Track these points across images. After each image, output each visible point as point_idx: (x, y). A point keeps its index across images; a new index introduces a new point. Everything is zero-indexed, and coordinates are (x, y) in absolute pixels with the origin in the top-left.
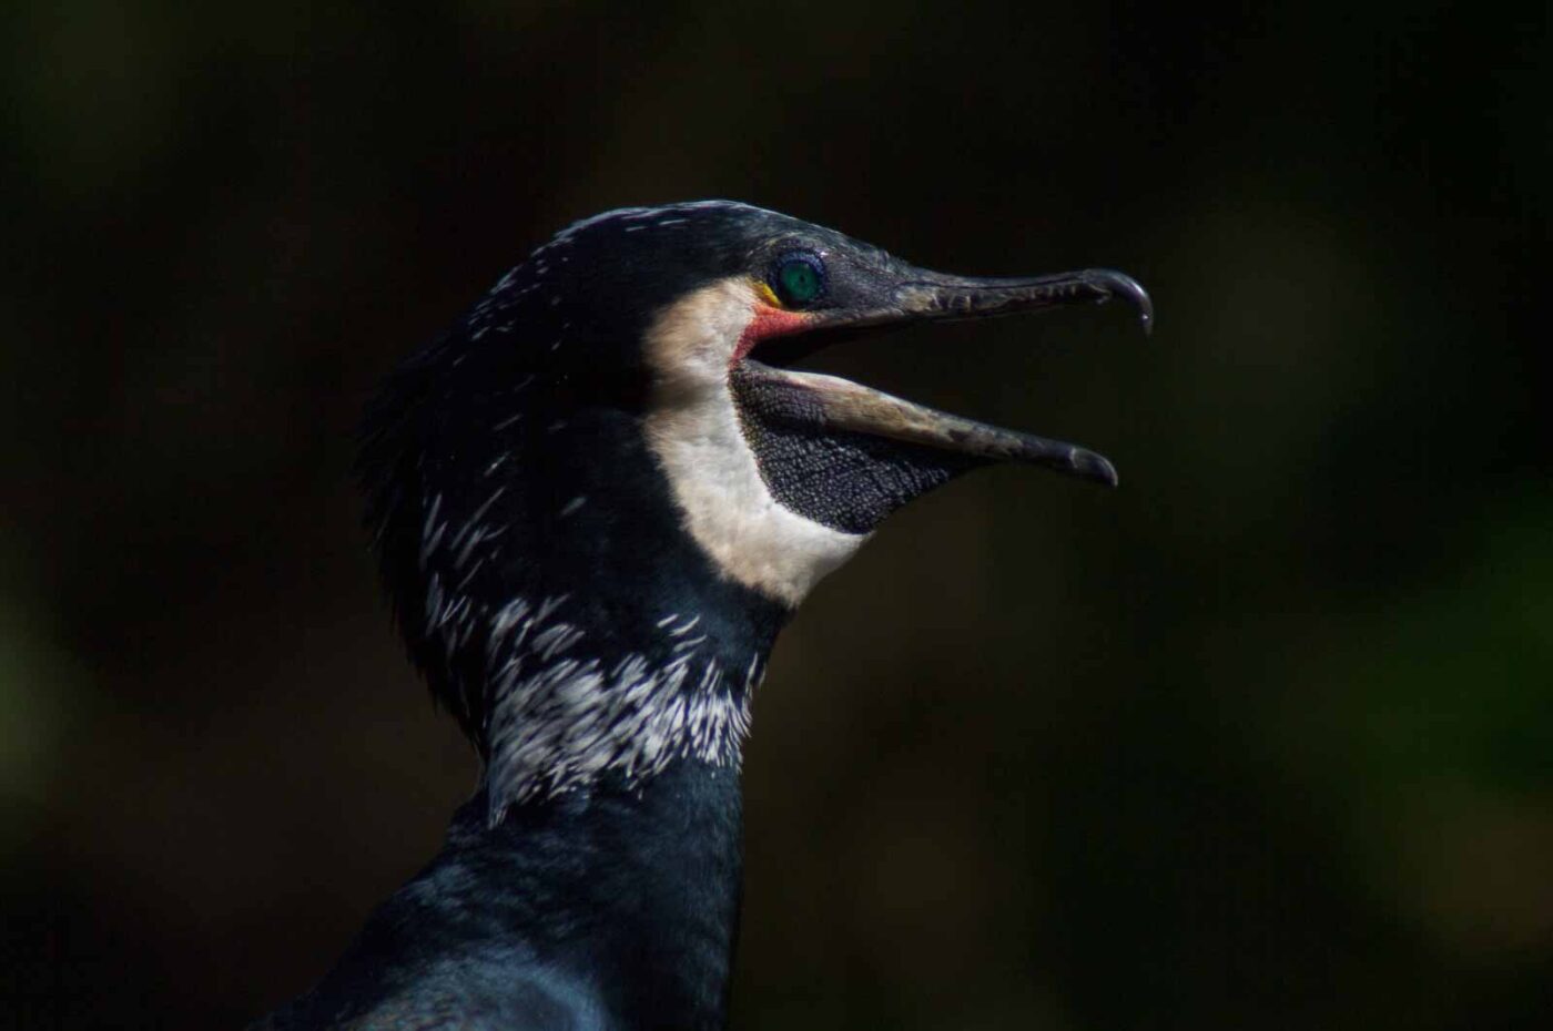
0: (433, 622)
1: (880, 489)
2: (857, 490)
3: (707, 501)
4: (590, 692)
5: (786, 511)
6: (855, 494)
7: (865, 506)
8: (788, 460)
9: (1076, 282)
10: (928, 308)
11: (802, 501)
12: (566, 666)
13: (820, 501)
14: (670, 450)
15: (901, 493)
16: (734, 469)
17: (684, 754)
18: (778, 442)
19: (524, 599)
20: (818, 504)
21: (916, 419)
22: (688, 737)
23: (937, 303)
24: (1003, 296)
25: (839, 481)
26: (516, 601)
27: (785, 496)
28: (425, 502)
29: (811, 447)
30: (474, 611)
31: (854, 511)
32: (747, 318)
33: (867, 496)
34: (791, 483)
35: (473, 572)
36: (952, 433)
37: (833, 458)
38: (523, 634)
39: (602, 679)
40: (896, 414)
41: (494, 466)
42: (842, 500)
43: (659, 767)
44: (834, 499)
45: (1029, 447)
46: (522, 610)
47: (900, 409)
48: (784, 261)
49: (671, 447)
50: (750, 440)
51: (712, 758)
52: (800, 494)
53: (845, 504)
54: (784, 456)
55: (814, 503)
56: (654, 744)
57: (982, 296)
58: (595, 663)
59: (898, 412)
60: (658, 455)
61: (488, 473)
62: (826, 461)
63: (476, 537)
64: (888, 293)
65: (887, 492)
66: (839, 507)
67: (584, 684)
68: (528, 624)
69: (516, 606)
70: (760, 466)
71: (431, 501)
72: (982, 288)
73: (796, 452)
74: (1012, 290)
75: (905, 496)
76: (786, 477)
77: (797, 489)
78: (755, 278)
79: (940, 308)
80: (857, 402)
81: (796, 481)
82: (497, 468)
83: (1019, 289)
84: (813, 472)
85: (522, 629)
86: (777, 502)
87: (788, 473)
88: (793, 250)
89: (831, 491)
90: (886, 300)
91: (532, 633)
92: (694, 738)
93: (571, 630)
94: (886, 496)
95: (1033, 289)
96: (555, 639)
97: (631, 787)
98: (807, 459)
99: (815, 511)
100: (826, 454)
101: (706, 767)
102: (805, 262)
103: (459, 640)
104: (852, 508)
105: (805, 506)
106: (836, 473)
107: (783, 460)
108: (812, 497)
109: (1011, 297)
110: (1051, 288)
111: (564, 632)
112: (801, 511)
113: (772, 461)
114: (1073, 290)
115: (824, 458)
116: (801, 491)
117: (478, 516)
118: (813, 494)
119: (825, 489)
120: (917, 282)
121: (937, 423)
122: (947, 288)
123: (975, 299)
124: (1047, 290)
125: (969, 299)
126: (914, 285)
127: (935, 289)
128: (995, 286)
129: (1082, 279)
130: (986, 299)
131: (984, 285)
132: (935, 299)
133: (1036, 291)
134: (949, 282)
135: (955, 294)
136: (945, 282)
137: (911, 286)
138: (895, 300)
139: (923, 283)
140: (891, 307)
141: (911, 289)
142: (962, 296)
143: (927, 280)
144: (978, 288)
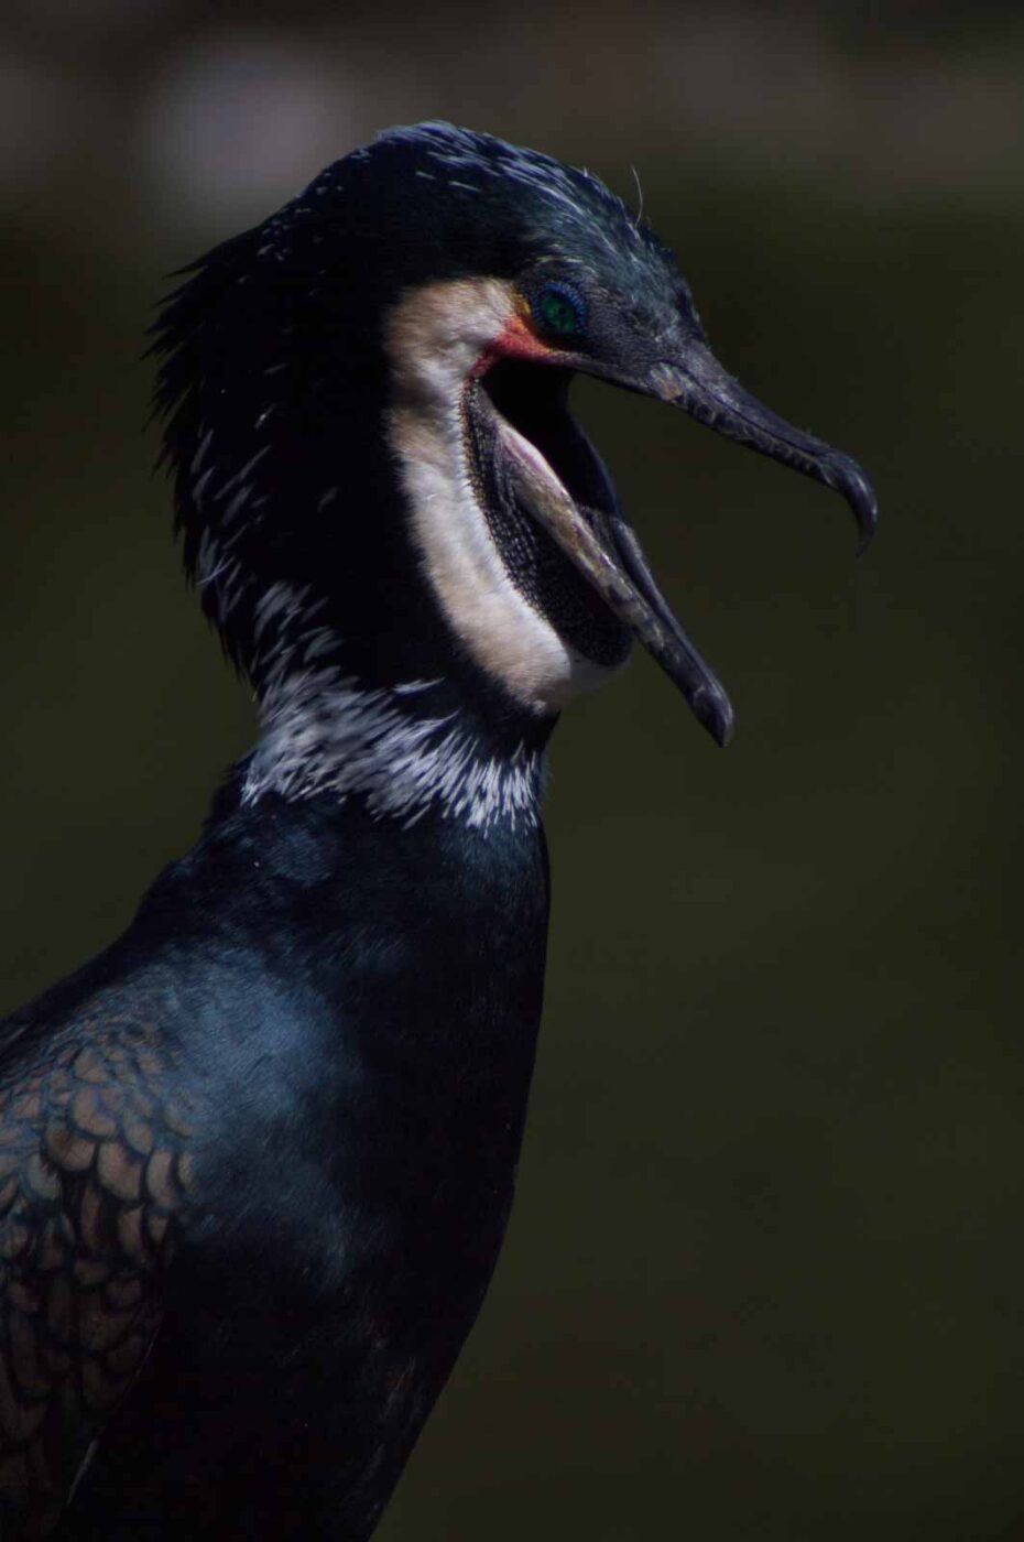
9: (816, 459)
10: (673, 401)
19: (289, 584)
21: (589, 553)
23: (685, 401)
24: (746, 432)
26: (282, 586)
28: (200, 433)
30: (242, 575)
32: (494, 330)
35: (238, 535)
36: (611, 589)
38: (286, 623)
40: (572, 536)
41: (263, 417)
45: (667, 654)
46: (286, 595)
47: (579, 533)
57: (728, 418)
59: (576, 535)
61: (258, 425)
63: (242, 496)
64: (644, 364)
68: (289, 612)
69: (276, 592)
71: (204, 436)
72: (733, 410)
74: (755, 429)
78: (518, 291)
79: (686, 408)
80: (546, 499)
82: (265, 421)
83: (763, 433)
85: (286, 615)
88: (560, 278)
90: (640, 371)
93: (331, 634)
95: (774, 441)
96: (316, 641)
103: (229, 603)
109: (752, 438)
110: (791, 451)
114: (808, 467)
117: (243, 474)
120: (680, 367)
121: (603, 569)
122: (704, 389)
123: (721, 418)
124: (786, 450)
125: (714, 415)
126: (675, 369)
127: (690, 385)
128: (745, 414)
129: (822, 462)
130: (730, 424)
131: (737, 407)
132: (686, 395)
133: (776, 447)
134: (709, 386)
135: (705, 402)
136: (706, 381)
137: (670, 369)
138: (646, 375)
139: (685, 372)
140: (640, 379)
141: (669, 373)
142: (710, 408)
143: (690, 370)
144: (730, 408)
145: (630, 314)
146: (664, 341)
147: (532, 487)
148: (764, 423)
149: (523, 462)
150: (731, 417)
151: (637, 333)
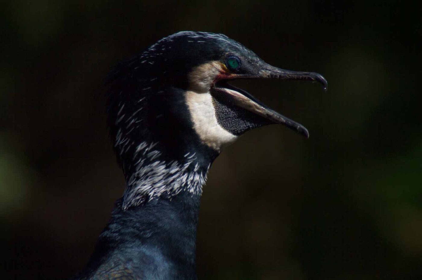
0: (117, 143)
1: (246, 125)
2: (240, 124)
3: (200, 121)
4: (163, 170)
5: (221, 127)
6: (239, 125)
7: (241, 128)
8: (223, 113)
9: (308, 76)
10: (267, 77)
11: (225, 125)
12: (157, 163)
13: (230, 126)
14: (192, 105)
15: (251, 127)
16: (209, 113)
17: (185, 190)
18: (221, 107)
19: (146, 142)
20: (229, 126)
22: (186, 185)
23: (270, 76)
24: (288, 77)
25: (235, 121)
26: (144, 143)
27: (221, 123)
28: (119, 105)
29: (230, 110)
30: (130, 142)
31: (238, 129)
32: (217, 73)
33: (242, 126)
34: (223, 119)
35: (131, 131)
36: (267, 115)
37: (235, 114)
38: (145, 153)
39: (166, 167)
42: (235, 126)
43: (177, 193)
44: (233, 125)
46: (145, 145)
47: (255, 105)
48: (229, 58)
49: (192, 104)
50: (214, 105)
51: (192, 191)
52: (225, 123)
53: (236, 127)
54: (222, 111)
55: (228, 126)
56: (176, 186)
58: (164, 162)
59: (254, 106)
60: (188, 106)
61: (138, 102)
62: (233, 115)
64: (257, 71)
65: (248, 126)
66: (234, 128)
67: (161, 168)
68: (146, 150)
69: (143, 144)
70: (216, 113)
72: (283, 73)
73: (226, 111)
74: (290, 75)
75: (252, 128)
76: (222, 117)
77: (224, 121)
78: (221, 62)
79: (271, 77)
80: (243, 101)
81: (224, 119)
82: (141, 101)
83: (292, 75)
84: (230, 117)
85: (145, 151)
86: (219, 124)
87: (223, 116)
88: (232, 56)
89: (233, 123)
90: (256, 73)
91: (148, 152)
92: (188, 185)
93: (159, 152)
94: (247, 127)
95: (296, 76)
96: (154, 155)
97: (169, 197)
98: (228, 113)
99: (228, 128)
100: (233, 113)
101: (190, 194)
102: (235, 59)
103: (124, 151)
104: (237, 129)
105: (226, 126)
106: (235, 119)
107: (222, 112)
108: (228, 124)
109: (290, 77)
110: (301, 76)
111: (157, 153)
112: (224, 128)
113: (219, 112)
114: (307, 78)
115: (233, 114)
116: (225, 122)
118: (228, 123)
119: (231, 122)
120: (265, 69)
121: (264, 111)
122: (273, 72)
123: (280, 76)
124: (300, 77)
125: (278, 76)
126: (264, 70)
127: (270, 72)
128: (286, 73)
129: (310, 76)
130: (283, 77)
131: (283, 72)
132: (270, 75)
133: (297, 77)
134: (274, 70)
135: (275, 74)
136: (273, 70)
137: (263, 70)
138: (258, 73)
139: (267, 69)
140: (257, 75)
141: (263, 71)
142: (277, 75)
143: (268, 69)
144: (282, 73)
145: (250, 61)
146: (260, 65)
147: (239, 100)
148: (291, 73)
149: (235, 95)
150: (282, 75)
151: (253, 65)
